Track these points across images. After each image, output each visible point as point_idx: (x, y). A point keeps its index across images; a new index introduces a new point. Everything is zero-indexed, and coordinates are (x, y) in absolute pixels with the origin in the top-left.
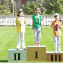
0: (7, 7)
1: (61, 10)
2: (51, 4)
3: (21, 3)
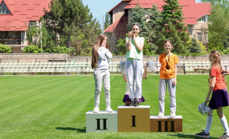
3: (116, 36)
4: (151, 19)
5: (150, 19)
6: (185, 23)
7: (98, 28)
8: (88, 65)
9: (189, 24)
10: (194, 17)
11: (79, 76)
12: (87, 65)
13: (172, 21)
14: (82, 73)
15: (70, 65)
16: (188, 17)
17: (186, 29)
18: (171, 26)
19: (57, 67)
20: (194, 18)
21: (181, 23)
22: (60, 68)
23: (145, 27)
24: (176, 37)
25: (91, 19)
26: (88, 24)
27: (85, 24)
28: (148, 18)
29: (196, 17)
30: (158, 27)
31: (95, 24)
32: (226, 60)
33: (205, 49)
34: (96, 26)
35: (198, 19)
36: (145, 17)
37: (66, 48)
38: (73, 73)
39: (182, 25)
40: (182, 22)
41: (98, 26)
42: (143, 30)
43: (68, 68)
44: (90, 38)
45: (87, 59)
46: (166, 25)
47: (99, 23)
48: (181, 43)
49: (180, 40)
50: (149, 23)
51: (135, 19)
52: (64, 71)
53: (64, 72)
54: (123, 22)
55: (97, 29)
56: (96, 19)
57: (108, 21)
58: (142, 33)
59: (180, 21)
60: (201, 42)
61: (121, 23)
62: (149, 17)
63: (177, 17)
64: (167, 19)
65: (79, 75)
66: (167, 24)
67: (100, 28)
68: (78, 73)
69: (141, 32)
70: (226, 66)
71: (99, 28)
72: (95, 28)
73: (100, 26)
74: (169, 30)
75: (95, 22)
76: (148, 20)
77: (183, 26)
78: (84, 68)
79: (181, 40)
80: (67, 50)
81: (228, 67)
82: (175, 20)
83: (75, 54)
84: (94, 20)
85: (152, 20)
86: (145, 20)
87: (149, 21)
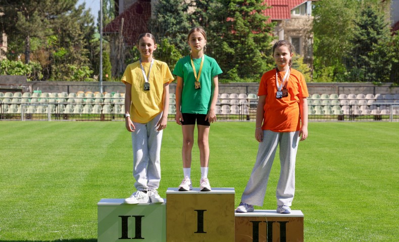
0: (81, 54)
1: (259, 66)
2: (226, 46)
3: (126, 41)
4: (198, 7)
5: (196, 8)
6: (266, 17)
7: (88, 23)
8: (69, 101)
9: (274, 19)
10: (284, 4)
11: (50, 122)
12: (67, 99)
13: (241, 11)
14: (56, 116)
15: (31, 98)
16: (273, 4)
17: (269, 29)
18: (240, 22)
19: (3, 104)
20: (286, 6)
21: (260, 17)
22: (10, 104)
23: (187, 24)
24: (249, 44)
25: (72, 5)
26: (68, 14)
27: (62, 14)
28: (191, 6)
29: (289, 5)
30: (213, 23)
31: (82, 15)
32: (350, 93)
33: (308, 70)
34: (84, 19)
35: (293, 8)
36: (185, 3)
37: (22, 63)
38: (38, 116)
39: (261, 21)
40: (262, 15)
41: (89, 20)
42: (181, 28)
43: (28, 104)
44: (73, 44)
45: (68, 86)
46: (229, 19)
47: (90, 13)
48: (260, 57)
49: (258, 51)
50: (193, 16)
51: (165, 6)
52: (18, 112)
53: (19, 114)
54: (141, 13)
55: (86, 25)
56: (84, 4)
57: (105, 10)
58: (180, 36)
59: (259, 11)
60: (298, 56)
61: (136, 13)
62: (195, 4)
63: (251, 4)
64: (232, 8)
65: (50, 120)
66: (232, 17)
67: (93, 24)
68: (49, 116)
69: (178, 34)
70: (351, 106)
71: (90, 25)
72: (83, 24)
73: (92, 20)
74: (235, 30)
75: (83, 10)
76: (191, 10)
77: (264, 22)
78: (61, 105)
79: (260, 51)
80: (23, 69)
81: (355, 106)
82: (249, 10)
83: (41, 76)
84: (80, 6)
85: (200, 10)
86: (185, 10)
87: (194, 11)
